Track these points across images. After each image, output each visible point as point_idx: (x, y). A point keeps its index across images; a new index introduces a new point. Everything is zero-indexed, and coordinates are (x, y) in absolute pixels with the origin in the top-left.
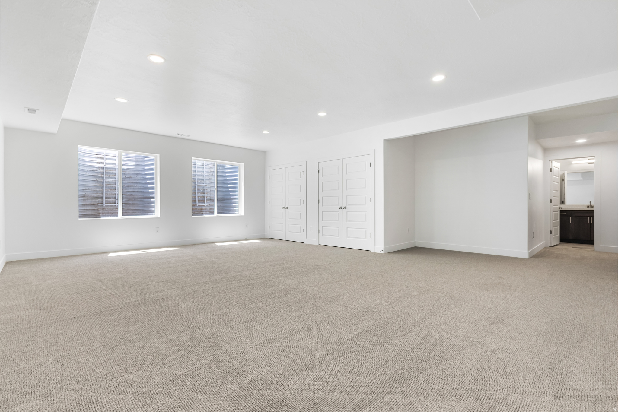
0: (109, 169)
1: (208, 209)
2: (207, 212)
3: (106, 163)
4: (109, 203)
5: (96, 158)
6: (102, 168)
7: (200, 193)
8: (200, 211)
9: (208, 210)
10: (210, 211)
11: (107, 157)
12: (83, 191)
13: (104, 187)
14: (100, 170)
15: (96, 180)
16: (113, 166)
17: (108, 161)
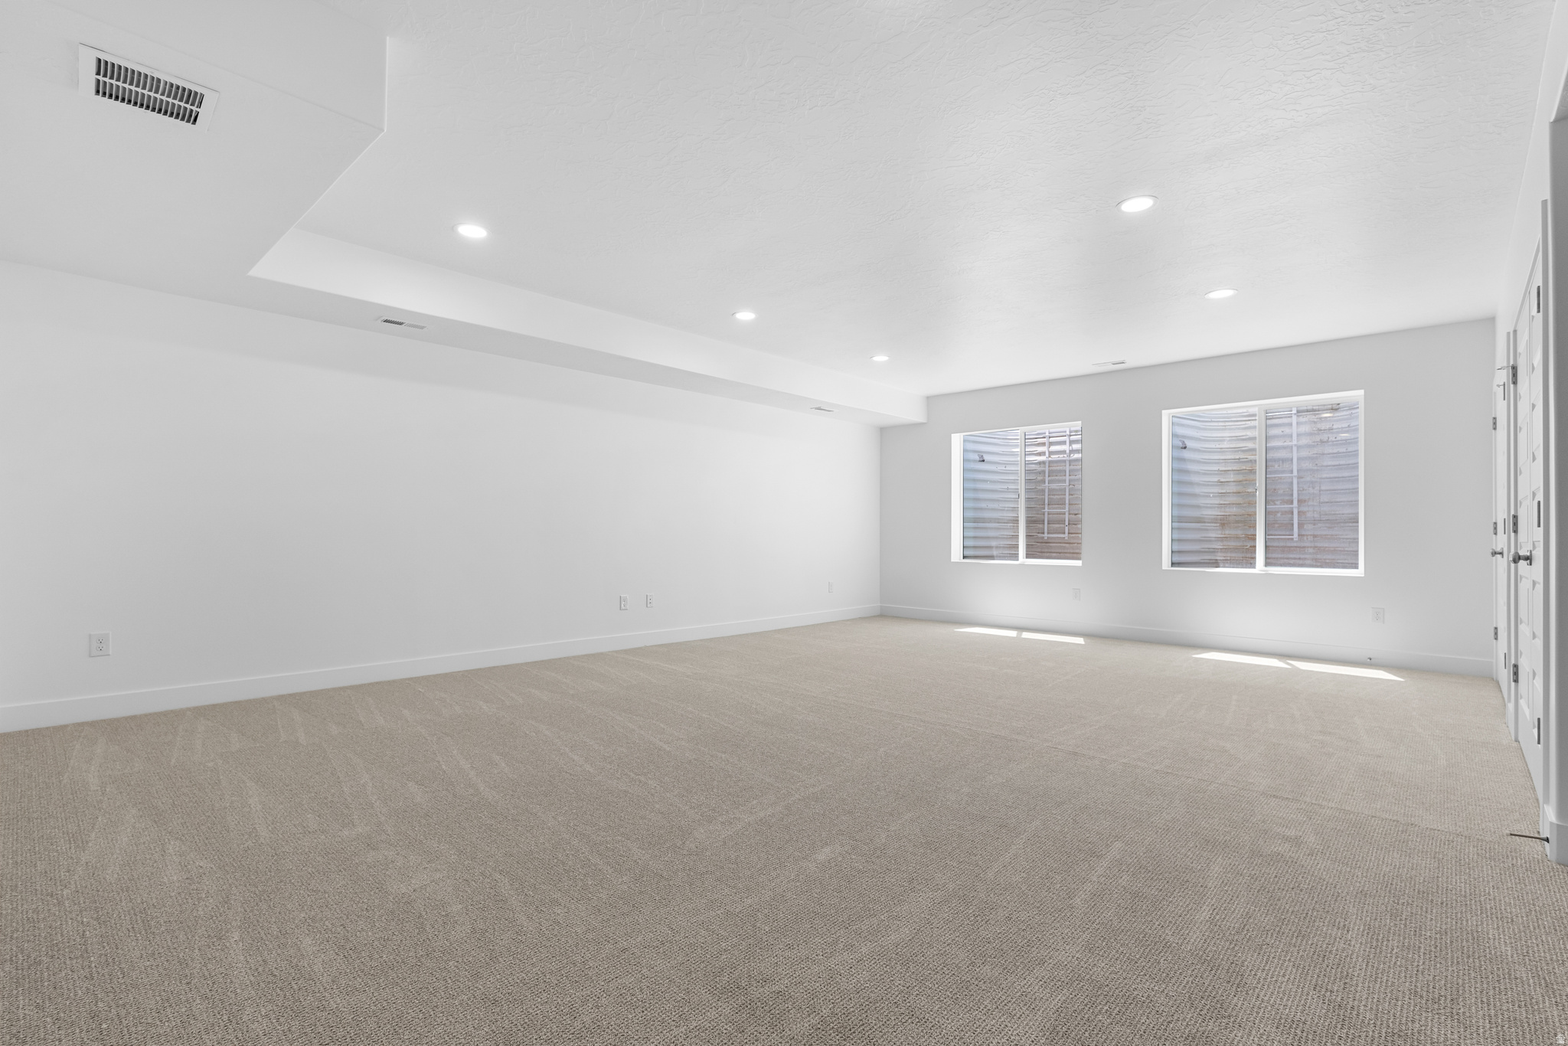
0: (1055, 465)
1: (1311, 550)
2: (1305, 559)
3: (1051, 453)
4: (1055, 533)
5: (1035, 445)
6: (1044, 463)
7: (1278, 503)
8: (1280, 556)
9: (1310, 554)
10: (1319, 556)
11: (1052, 440)
12: (1013, 510)
13: (1046, 502)
14: (1039, 468)
15: (1035, 488)
16: (1061, 457)
17: (1053, 448)
